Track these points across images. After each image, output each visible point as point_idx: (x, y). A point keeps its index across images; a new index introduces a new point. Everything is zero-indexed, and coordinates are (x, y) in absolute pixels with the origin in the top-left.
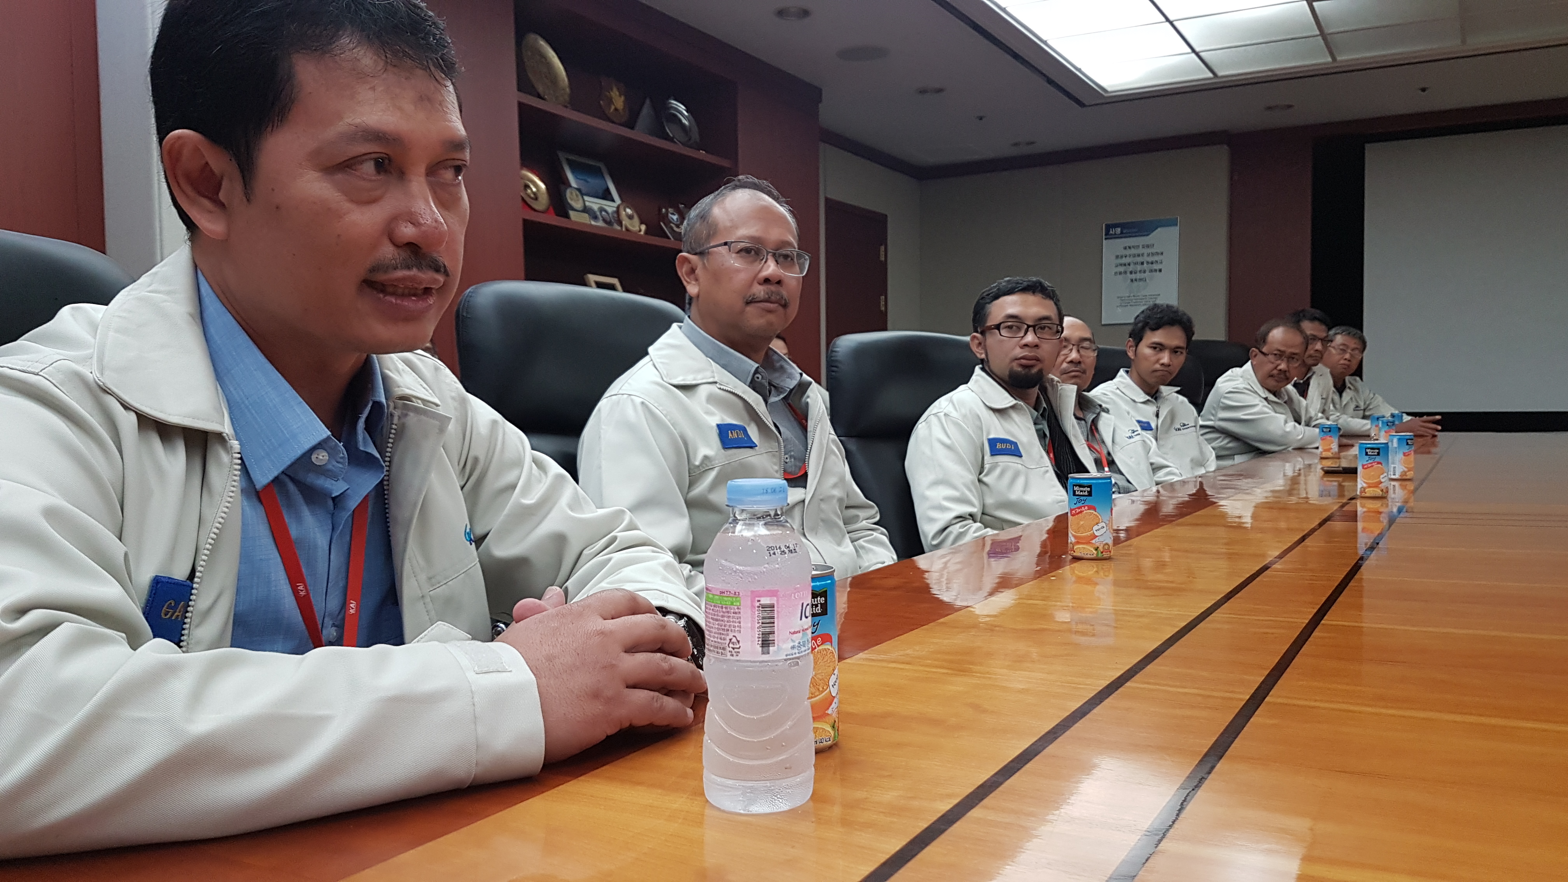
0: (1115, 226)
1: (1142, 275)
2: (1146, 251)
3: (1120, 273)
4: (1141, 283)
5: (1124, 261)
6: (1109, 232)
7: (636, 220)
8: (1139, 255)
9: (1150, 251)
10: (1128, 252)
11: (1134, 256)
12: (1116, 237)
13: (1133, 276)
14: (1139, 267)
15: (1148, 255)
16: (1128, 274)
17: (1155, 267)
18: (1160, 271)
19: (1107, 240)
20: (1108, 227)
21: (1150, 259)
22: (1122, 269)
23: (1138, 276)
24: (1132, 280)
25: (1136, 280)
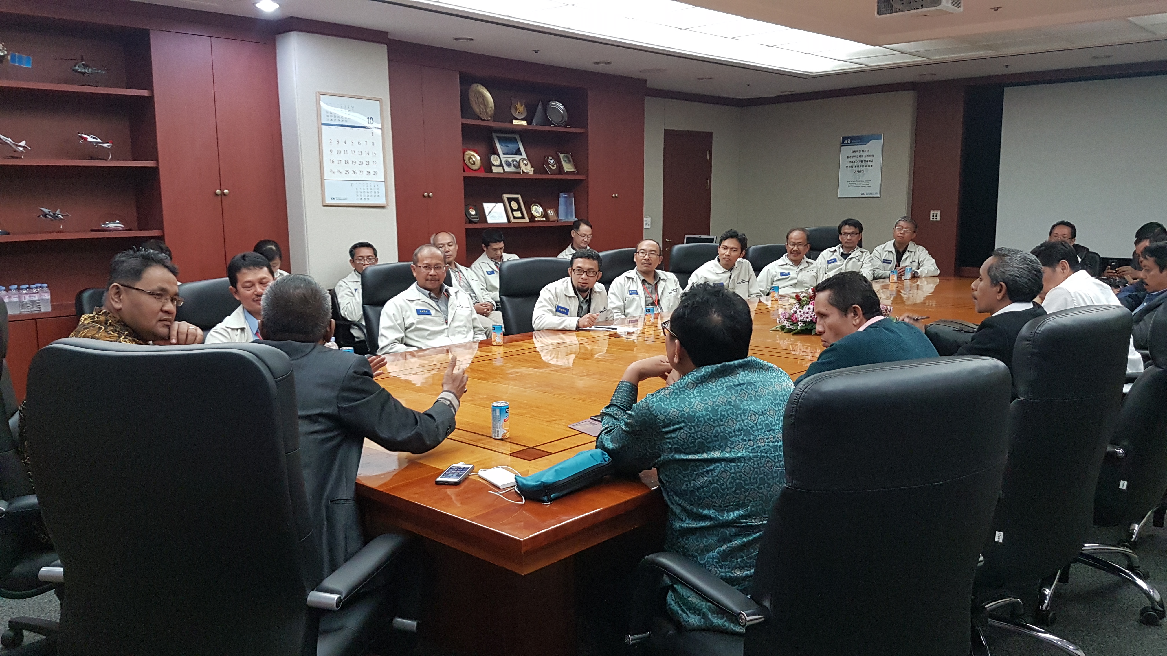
0: (848, 138)
1: (862, 169)
2: (864, 154)
3: (850, 167)
4: (861, 174)
5: (851, 159)
6: (845, 141)
7: (529, 165)
8: (860, 156)
9: (867, 154)
10: (854, 154)
11: (858, 157)
12: (847, 145)
13: (857, 169)
14: (860, 164)
15: (865, 156)
16: (854, 168)
17: (869, 164)
18: (872, 166)
19: (843, 147)
20: (844, 139)
21: (867, 159)
22: (850, 164)
23: (859, 169)
24: (856, 171)
25: (858, 171)
